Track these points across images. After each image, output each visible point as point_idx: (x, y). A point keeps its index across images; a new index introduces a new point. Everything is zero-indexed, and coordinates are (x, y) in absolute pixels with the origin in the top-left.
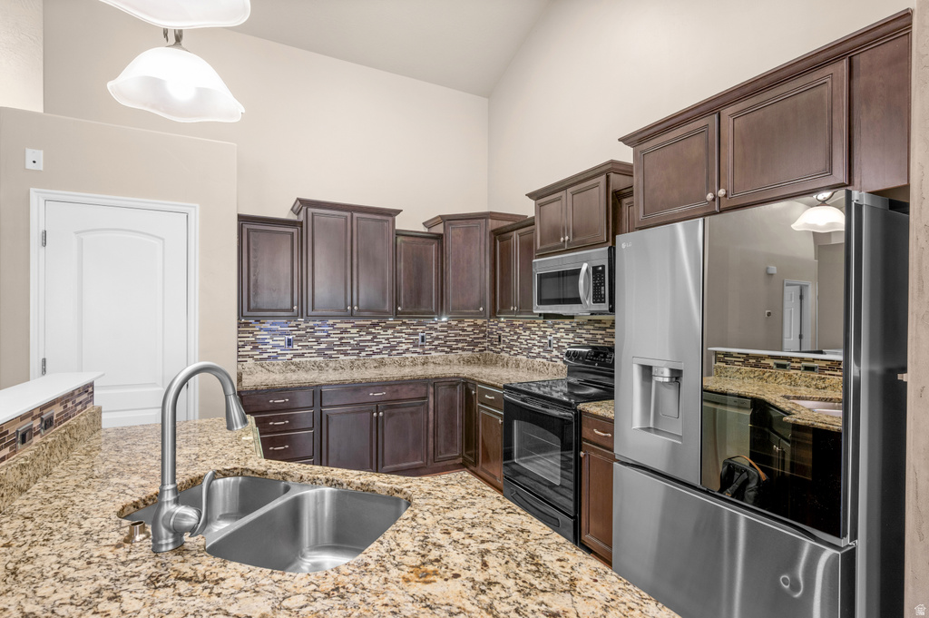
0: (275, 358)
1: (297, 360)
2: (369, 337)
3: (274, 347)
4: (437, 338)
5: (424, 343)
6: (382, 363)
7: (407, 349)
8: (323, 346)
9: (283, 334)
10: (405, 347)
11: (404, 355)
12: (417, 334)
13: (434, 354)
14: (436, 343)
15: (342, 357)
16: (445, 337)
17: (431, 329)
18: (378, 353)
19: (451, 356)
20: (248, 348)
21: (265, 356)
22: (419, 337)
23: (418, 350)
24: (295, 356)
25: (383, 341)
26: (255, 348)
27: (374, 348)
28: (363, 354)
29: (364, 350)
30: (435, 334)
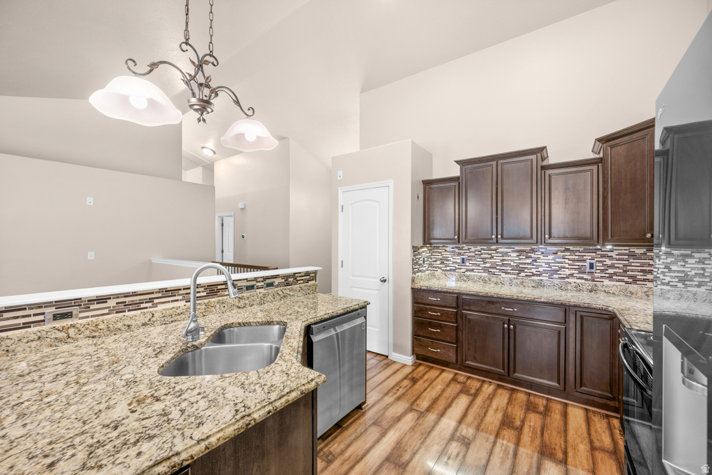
0: (454, 270)
1: (468, 273)
2: (529, 261)
3: (454, 263)
4: (612, 266)
5: (592, 271)
6: (540, 285)
7: (572, 275)
8: (488, 265)
9: (459, 254)
10: (568, 272)
11: (567, 280)
12: (584, 261)
13: (606, 282)
14: (611, 271)
15: (503, 275)
16: (625, 265)
17: (603, 256)
18: (537, 275)
19: (633, 287)
20: (438, 262)
21: (448, 268)
22: (587, 264)
23: (585, 276)
24: (467, 270)
25: (544, 265)
26: (442, 263)
27: (534, 271)
28: (523, 274)
29: (523, 271)
30: (608, 262)
